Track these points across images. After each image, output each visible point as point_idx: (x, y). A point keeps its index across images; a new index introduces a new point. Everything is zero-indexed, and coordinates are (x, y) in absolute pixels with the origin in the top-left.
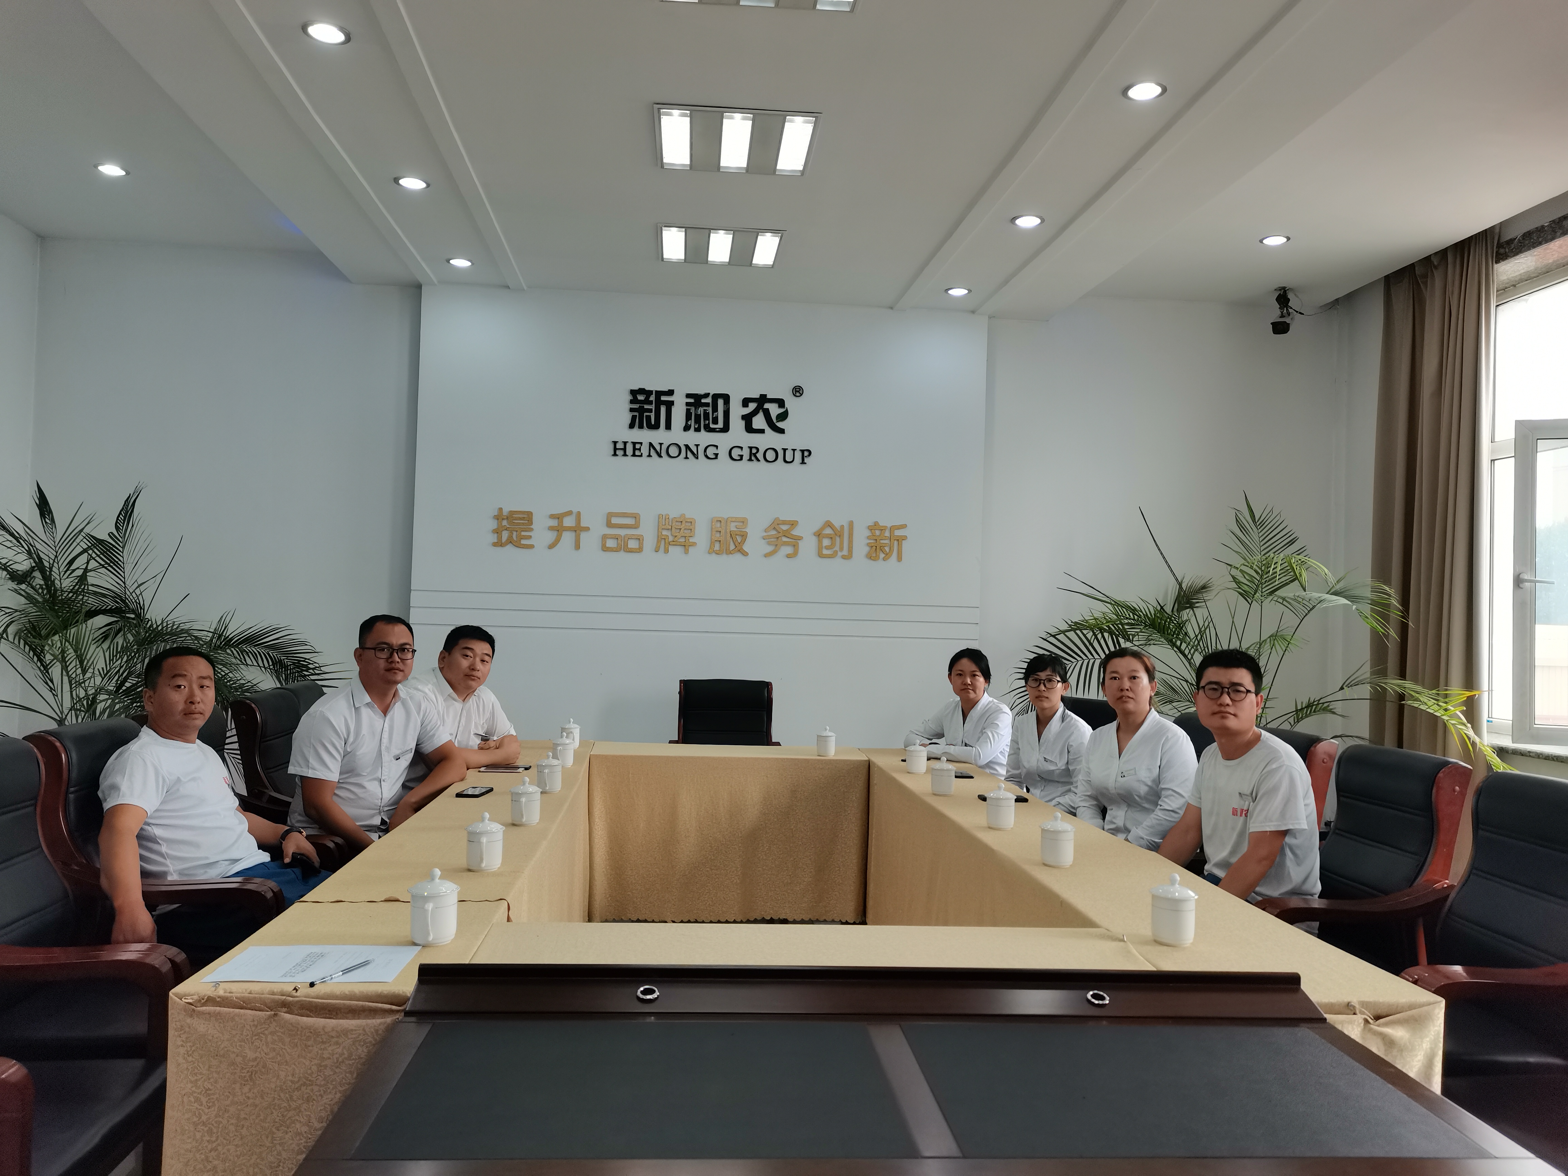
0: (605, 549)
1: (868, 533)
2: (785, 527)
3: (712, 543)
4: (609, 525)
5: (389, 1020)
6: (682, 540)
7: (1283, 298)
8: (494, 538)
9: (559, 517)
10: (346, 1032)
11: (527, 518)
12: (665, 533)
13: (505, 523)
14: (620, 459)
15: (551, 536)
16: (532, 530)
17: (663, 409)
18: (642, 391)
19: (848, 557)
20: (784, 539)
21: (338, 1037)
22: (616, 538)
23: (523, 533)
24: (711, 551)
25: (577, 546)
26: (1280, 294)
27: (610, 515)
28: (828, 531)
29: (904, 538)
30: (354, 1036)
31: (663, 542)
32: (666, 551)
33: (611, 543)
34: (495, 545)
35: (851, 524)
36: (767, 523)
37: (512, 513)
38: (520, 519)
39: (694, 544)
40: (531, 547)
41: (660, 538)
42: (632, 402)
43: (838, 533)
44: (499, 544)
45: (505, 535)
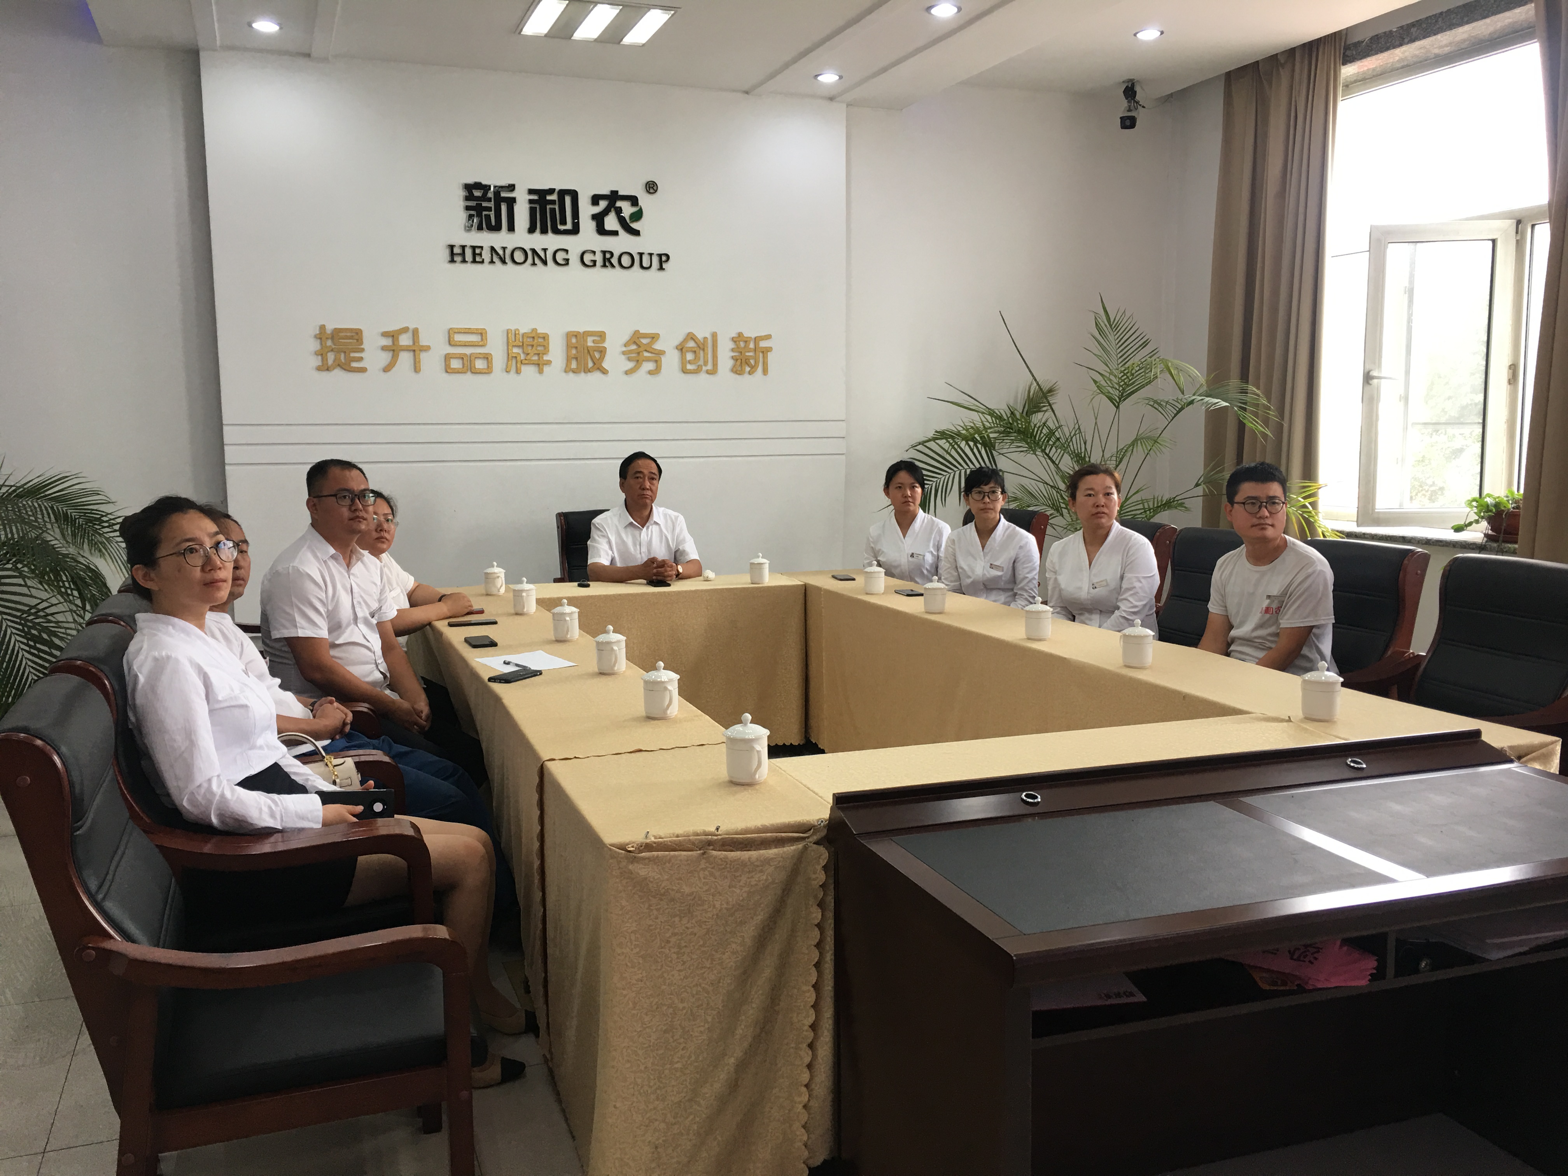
0: (448, 370)
1: (731, 345)
2: (645, 341)
3: (568, 360)
4: (451, 343)
5: (800, 846)
6: (536, 358)
7: (1130, 92)
8: (317, 361)
9: (393, 335)
10: (767, 861)
11: (356, 335)
12: (515, 350)
13: (329, 343)
14: (459, 267)
15: (386, 357)
16: (362, 350)
17: (504, 208)
18: (478, 186)
19: (713, 372)
20: (646, 354)
21: (762, 866)
22: (461, 357)
23: (352, 355)
24: (567, 370)
25: (417, 369)
26: (1127, 87)
27: (451, 332)
28: (691, 344)
29: (769, 349)
30: (775, 863)
31: (514, 361)
32: (518, 372)
33: (455, 364)
34: (319, 369)
35: (714, 336)
36: (626, 338)
37: (337, 331)
38: (347, 338)
39: (549, 363)
40: (363, 370)
41: (510, 357)
42: (467, 199)
43: (701, 346)
44: (324, 368)
45: (331, 357)
